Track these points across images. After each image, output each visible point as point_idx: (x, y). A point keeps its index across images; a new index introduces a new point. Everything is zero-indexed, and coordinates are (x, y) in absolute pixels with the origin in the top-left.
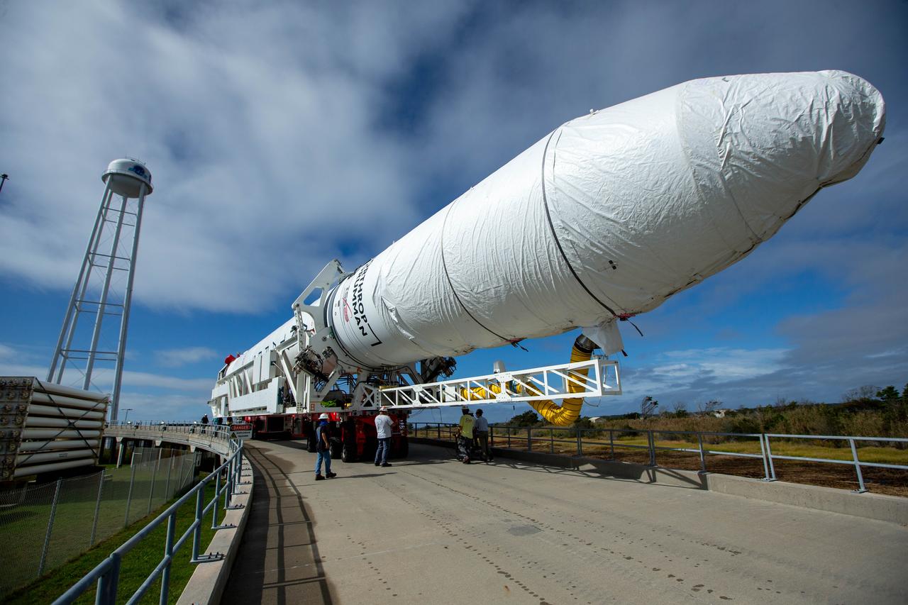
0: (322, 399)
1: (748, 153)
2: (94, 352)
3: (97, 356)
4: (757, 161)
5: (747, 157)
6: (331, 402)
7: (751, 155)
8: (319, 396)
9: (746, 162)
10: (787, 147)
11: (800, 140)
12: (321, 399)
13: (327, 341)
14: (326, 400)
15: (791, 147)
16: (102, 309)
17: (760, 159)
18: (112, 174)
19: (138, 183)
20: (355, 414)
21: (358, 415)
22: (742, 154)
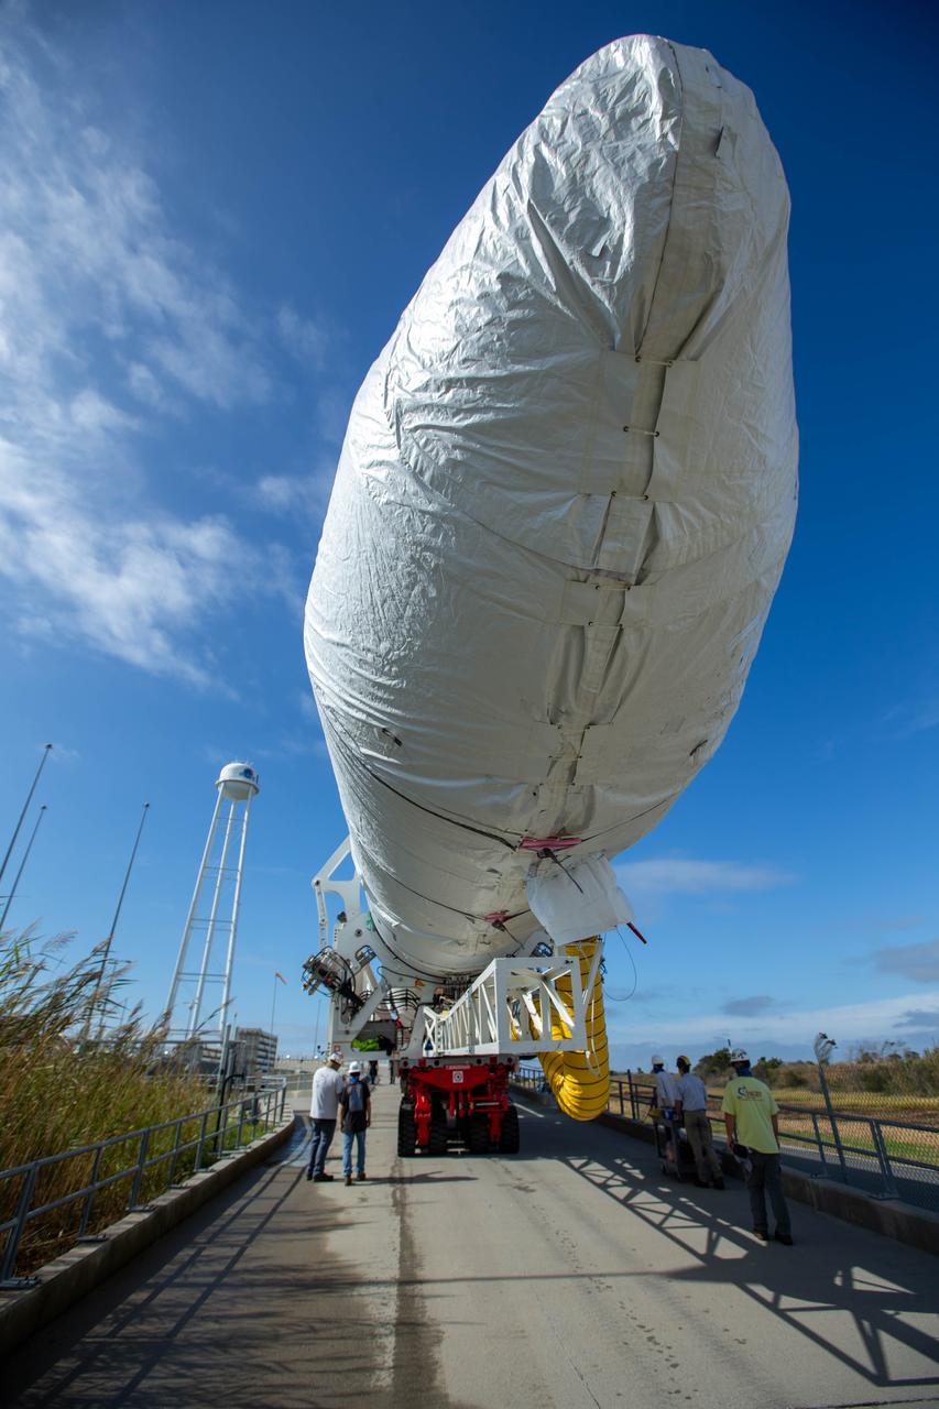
0: (355, 1036)
1: (426, 387)
2: (204, 975)
3: (207, 978)
4: (447, 391)
5: (428, 394)
6: (370, 1041)
7: (432, 387)
8: (347, 1032)
9: (428, 407)
10: (481, 322)
11: (497, 287)
12: (352, 1037)
13: (363, 936)
14: (360, 1037)
15: (487, 317)
16: (213, 925)
17: (450, 383)
18: (225, 781)
19: (246, 787)
20: (406, 1064)
21: (411, 1066)
22: (417, 394)
